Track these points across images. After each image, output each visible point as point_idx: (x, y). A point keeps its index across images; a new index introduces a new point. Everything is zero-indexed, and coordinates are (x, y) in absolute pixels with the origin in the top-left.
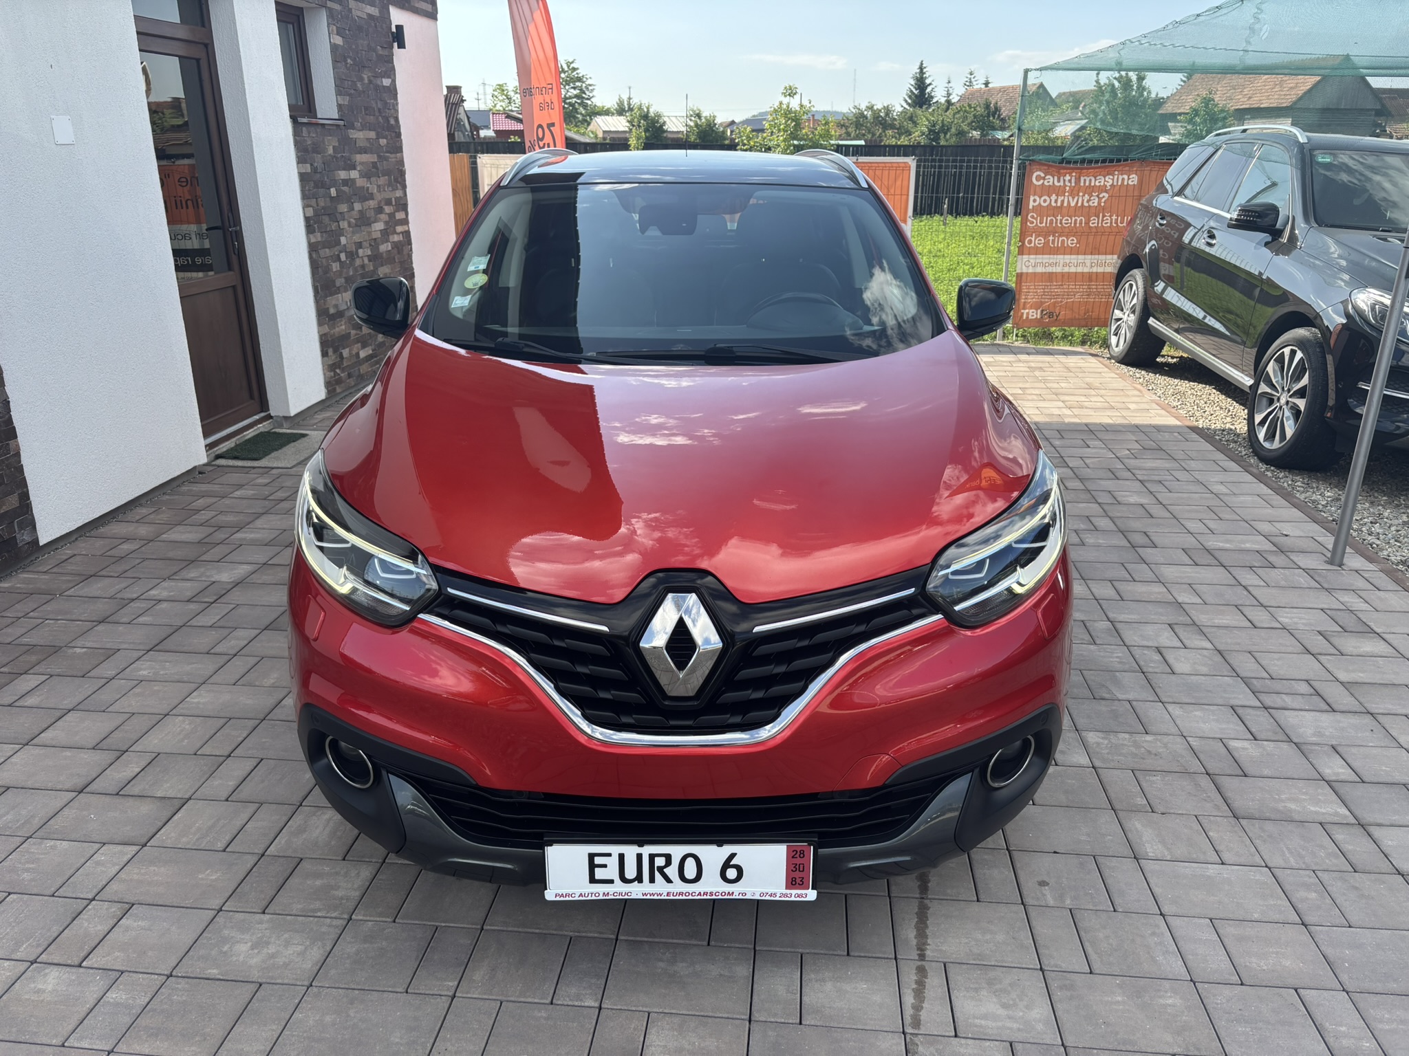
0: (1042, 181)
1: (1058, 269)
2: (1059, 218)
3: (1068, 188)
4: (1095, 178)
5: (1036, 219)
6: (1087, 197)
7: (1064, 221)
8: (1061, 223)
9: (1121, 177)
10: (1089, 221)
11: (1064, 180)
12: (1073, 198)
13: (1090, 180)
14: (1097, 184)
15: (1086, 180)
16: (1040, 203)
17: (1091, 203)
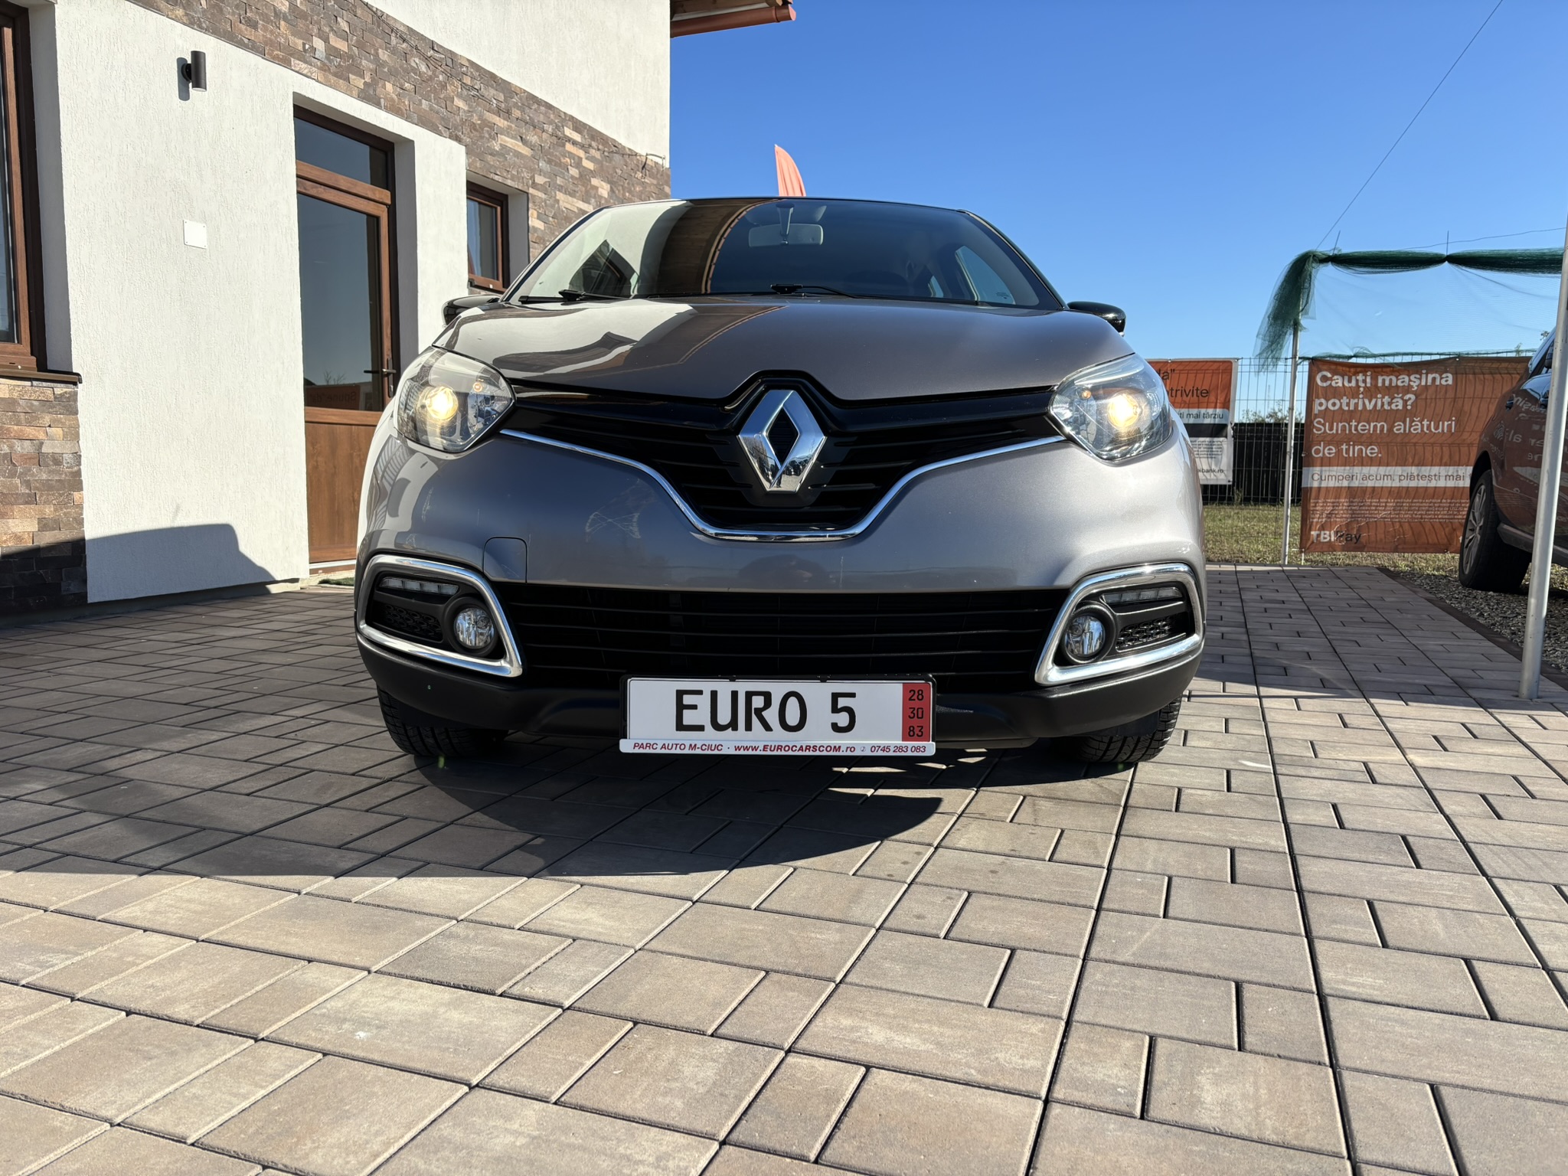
0: (1329, 383)
1: (1356, 484)
2: (1354, 423)
3: (1362, 389)
4: (1397, 377)
5: (1324, 425)
6: (1387, 399)
7: (1359, 428)
8: (1356, 430)
9: (1430, 377)
10: (1393, 426)
11: (1357, 381)
12: (1370, 403)
13: (1391, 380)
14: (1399, 384)
15: (1384, 380)
16: (1327, 408)
17: (1393, 407)
